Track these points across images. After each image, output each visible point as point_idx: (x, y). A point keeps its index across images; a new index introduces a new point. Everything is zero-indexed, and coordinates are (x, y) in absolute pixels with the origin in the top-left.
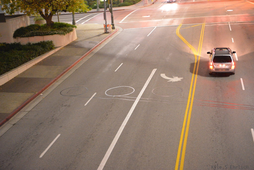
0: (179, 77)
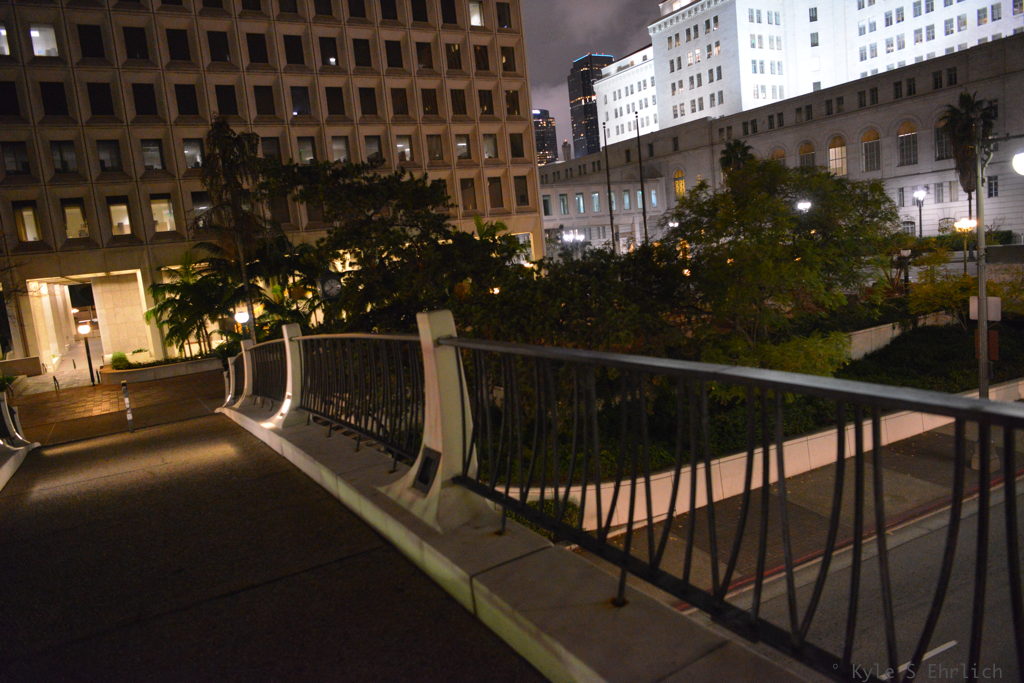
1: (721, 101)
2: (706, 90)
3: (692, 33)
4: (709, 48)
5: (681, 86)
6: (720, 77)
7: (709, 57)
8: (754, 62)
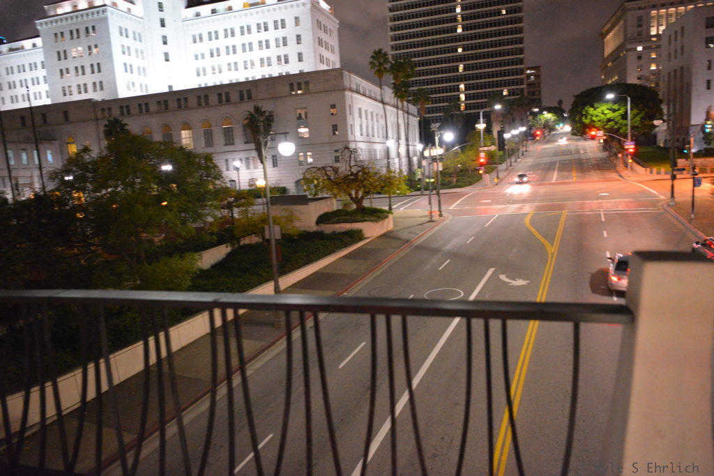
0: (524, 280)
1: (102, 89)
2: (89, 79)
3: (75, 34)
4: (90, 48)
5: (68, 72)
6: (99, 71)
7: (90, 54)
8: (125, 64)
